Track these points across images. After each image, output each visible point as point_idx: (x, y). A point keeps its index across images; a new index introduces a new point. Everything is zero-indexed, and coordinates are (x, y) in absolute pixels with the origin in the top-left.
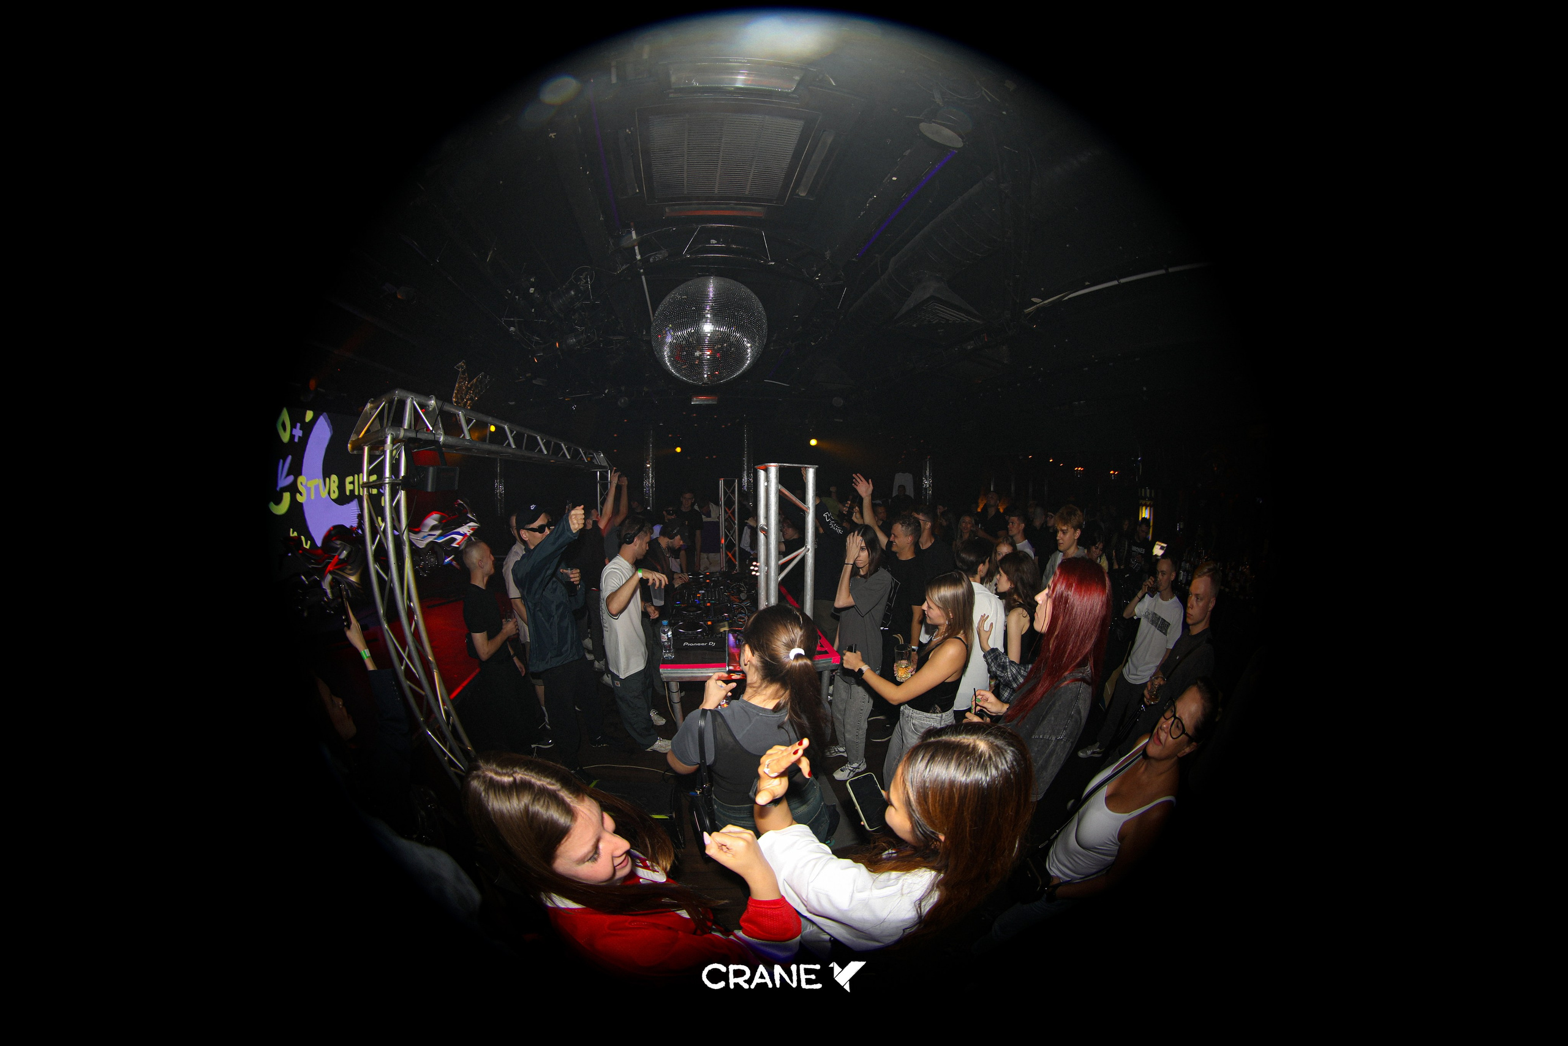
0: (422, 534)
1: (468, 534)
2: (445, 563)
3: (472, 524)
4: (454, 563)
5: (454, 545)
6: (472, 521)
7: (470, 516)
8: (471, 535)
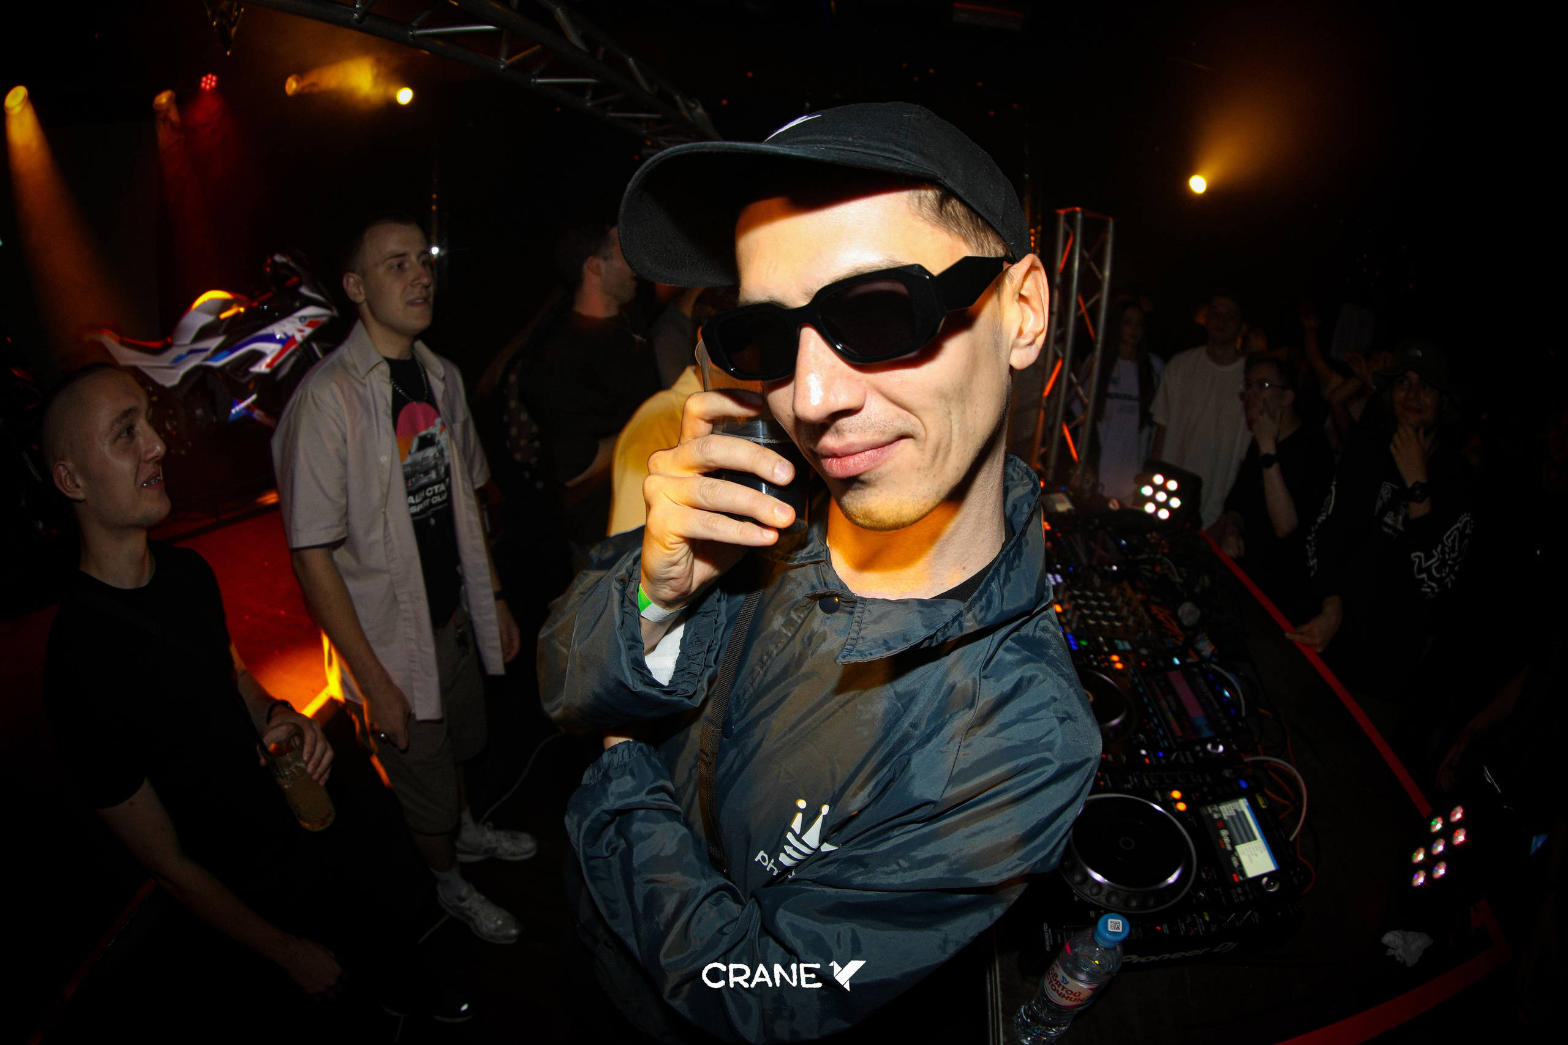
0: (173, 353)
1: (299, 337)
2: (231, 418)
3: (310, 311)
4: (258, 414)
5: (262, 367)
6: (308, 302)
7: (304, 291)
8: (308, 340)
